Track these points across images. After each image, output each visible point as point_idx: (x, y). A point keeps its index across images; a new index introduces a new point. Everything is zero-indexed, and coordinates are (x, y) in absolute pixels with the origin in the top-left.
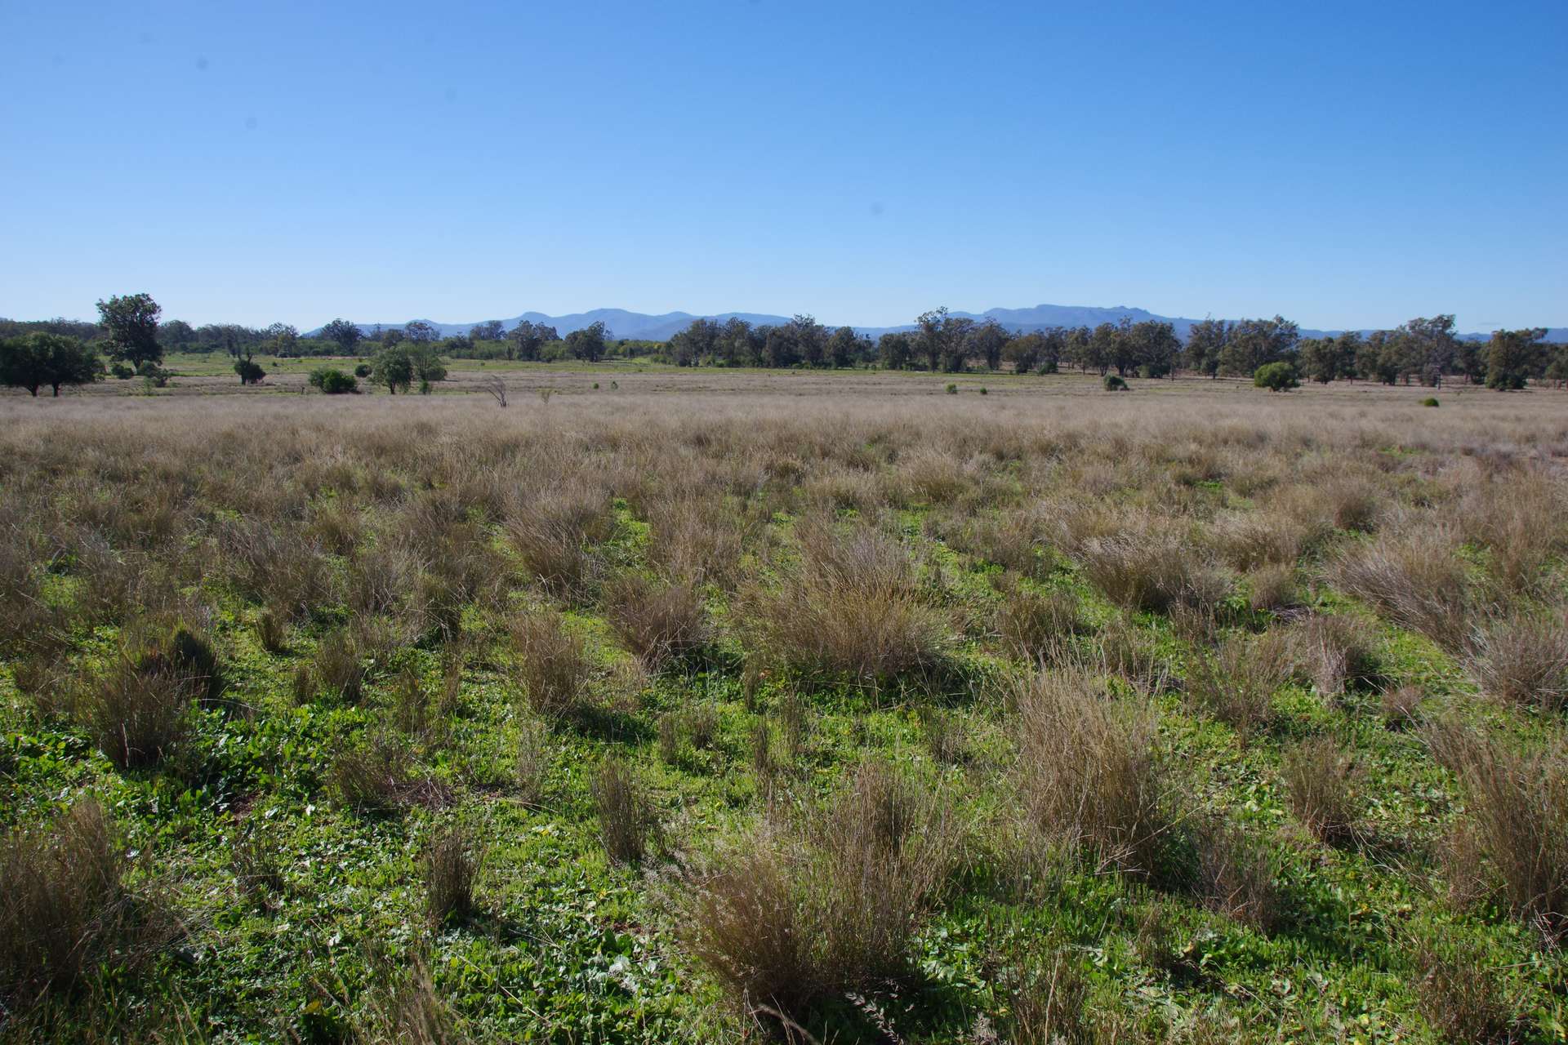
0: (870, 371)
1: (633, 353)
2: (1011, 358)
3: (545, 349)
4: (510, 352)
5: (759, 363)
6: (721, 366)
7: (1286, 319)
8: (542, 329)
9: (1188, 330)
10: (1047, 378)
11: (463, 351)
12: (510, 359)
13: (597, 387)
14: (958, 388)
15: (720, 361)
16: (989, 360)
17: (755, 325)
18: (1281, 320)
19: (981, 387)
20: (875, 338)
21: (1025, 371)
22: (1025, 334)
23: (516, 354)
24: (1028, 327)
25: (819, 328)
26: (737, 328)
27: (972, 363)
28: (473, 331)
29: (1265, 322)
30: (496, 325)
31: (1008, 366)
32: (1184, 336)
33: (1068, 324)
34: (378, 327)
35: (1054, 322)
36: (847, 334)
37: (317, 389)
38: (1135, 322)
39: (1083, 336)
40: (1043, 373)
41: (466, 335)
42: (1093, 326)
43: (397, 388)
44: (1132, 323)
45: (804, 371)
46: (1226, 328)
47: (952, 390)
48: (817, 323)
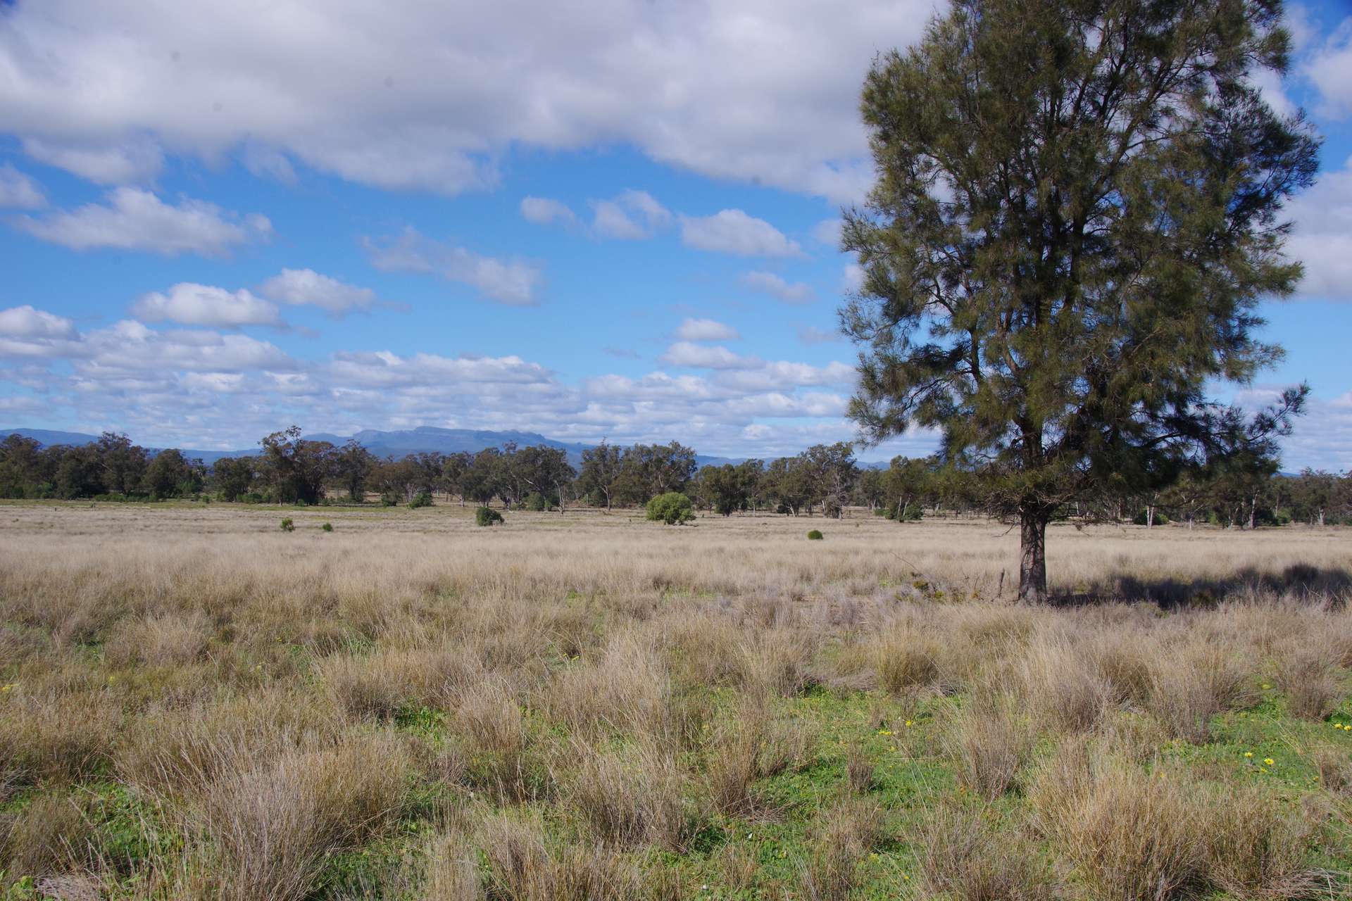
0: (201, 502)
2: (376, 488)
5: (50, 494)
7: (682, 445)
9: (580, 458)
10: (419, 512)
14: (295, 524)
16: (352, 490)
18: (677, 446)
19: (325, 522)
20: (209, 462)
21: (394, 504)
24: (402, 451)
25: (138, 449)
26: (20, 446)
27: (331, 494)
29: (661, 448)
31: (373, 497)
32: (574, 461)
33: (446, 449)
35: (429, 447)
36: (174, 457)
38: (521, 447)
39: (461, 461)
40: (416, 505)
42: (475, 448)
44: (518, 448)
45: (113, 505)
46: (621, 454)
47: (288, 526)
48: (134, 444)
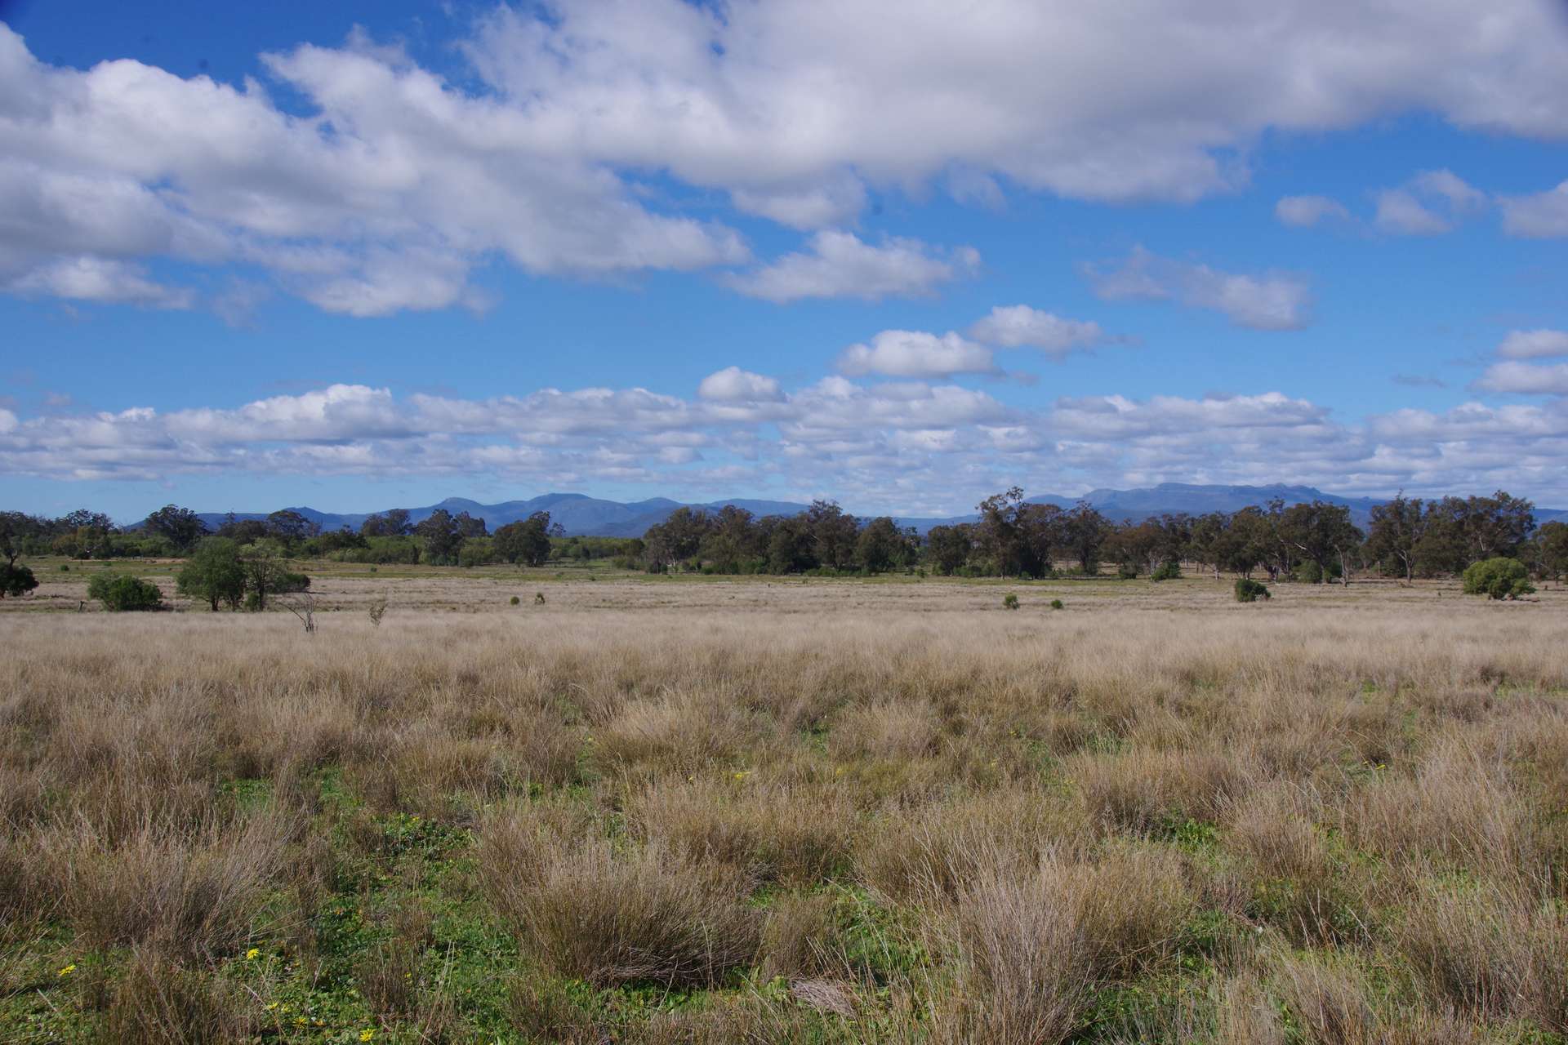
0: (915, 577)
1: (587, 554)
2: (1112, 558)
3: (466, 549)
4: (416, 552)
5: (764, 569)
6: (709, 572)
7: (1512, 495)
8: (465, 518)
9: (1368, 516)
10: (1163, 585)
11: (349, 553)
12: (416, 562)
13: (515, 601)
14: (1020, 601)
15: (706, 564)
16: (1083, 560)
17: (758, 515)
18: (1505, 497)
19: (1053, 598)
20: (923, 531)
21: (1133, 576)
22: (1137, 522)
23: (423, 556)
24: (1141, 514)
25: (849, 518)
26: (734, 518)
27: (1059, 566)
28: (366, 523)
29: (1482, 500)
30: (402, 515)
31: (1108, 568)
32: (1361, 521)
33: (1196, 510)
34: (232, 516)
35: (1173, 507)
36: (886, 527)
37: (97, 602)
38: (1290, 504)
39: (1215, 523)
40: (1160, 578)
41: (357, 529)
42: (1231, 507)
43: (222, 603)
44: (1285, 506)
45: (826, 580)
47: (1011, 603)
48: (845, 512)
